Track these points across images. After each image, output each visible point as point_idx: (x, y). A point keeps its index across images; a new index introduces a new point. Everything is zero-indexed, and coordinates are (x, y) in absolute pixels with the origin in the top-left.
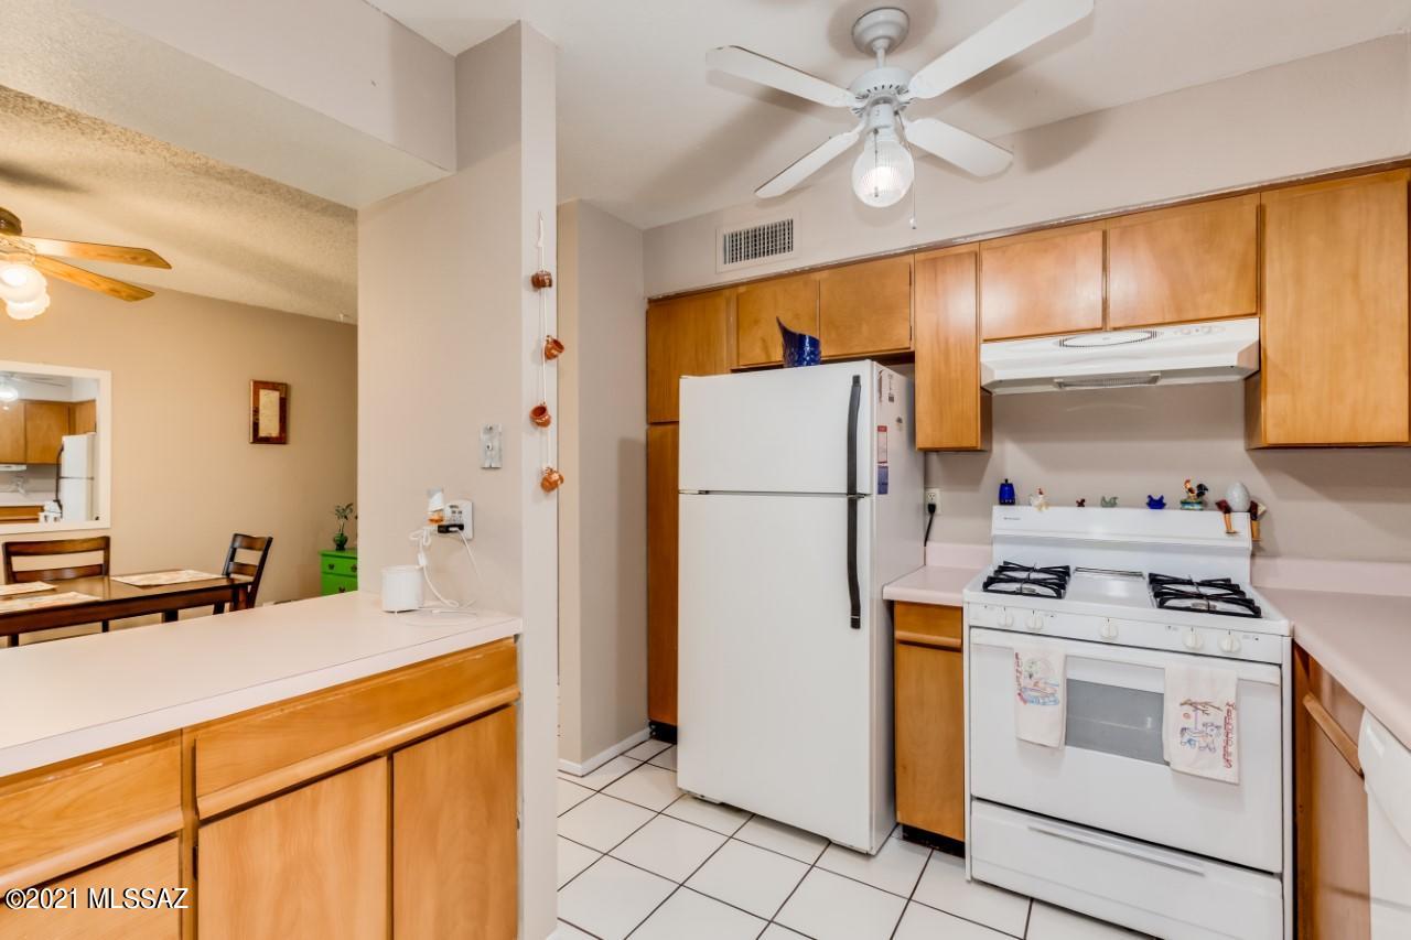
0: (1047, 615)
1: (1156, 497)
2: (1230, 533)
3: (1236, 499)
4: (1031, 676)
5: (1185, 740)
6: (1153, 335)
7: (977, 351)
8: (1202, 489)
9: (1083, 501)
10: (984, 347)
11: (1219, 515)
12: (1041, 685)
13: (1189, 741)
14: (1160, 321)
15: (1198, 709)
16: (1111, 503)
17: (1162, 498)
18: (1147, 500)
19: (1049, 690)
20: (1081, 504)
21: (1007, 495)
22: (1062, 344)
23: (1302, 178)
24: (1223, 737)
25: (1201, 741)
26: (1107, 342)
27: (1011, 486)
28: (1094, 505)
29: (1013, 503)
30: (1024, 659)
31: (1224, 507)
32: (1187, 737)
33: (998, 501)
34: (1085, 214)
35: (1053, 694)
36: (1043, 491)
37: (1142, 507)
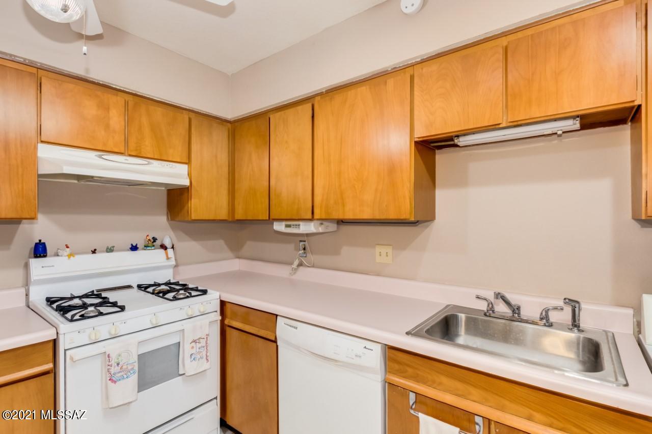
0: (122, 323)
1: (134, 245)
2: (168, 258)
3: (167, 243)
4: (118, 364)
5: (192, 359)
6: (149, 164)
7: (36, 148)
8: (155, 240)
9: (95, 250)
10: (40, 146)
11: (162, 251)
12: (125, 367)
13: (194, 359)
14: (152, 157)
15: (196, 342)
16: (110, 250)
17: (137, 245)
18: (130, 246)
19: (130, 367)
20: (94, 252)
21: (40, 250)
22: (100, 157)
23: (202, 112)
24: (206, 350)
25: (198, 356)
26: (126, 162)
27: (44, 244)
28: (102, 252)
29: (45, 256)
30: (113, 356)
31: (163, 247)
32: (193, 357)
33: (33, 255)
34: (115, 85)
35: (133, 369)
36: (69, 246)
37: (128, 250)
